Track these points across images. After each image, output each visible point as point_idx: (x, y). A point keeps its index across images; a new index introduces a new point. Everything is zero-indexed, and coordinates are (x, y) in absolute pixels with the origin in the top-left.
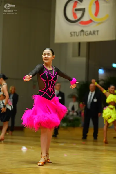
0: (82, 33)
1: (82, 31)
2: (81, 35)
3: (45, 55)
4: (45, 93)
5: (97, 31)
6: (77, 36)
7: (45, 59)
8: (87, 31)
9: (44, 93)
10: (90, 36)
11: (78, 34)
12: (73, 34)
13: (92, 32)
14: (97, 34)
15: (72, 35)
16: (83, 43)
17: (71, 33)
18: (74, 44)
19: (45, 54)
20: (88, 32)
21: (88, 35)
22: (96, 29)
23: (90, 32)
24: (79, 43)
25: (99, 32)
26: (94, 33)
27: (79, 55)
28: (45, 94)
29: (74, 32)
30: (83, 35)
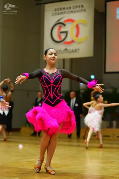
0: (66, 51)
1: (66, 49)
2: (65, 53)
5: (78, 49)
6: (62, 53)
8: (70, 50)
10: (73, 53)
12: (58, 52)
13: (74, 51)
14: (78, 52)
16: (67, 59)
18: (59, 60)
19: (51, 53)
20: (71, 51)
21: (71, 52)
22: (77, 48)
24: (64, 60)
25: (80, 51)
26: (75, 51)
29: (59, 51)
30: (67, 53)
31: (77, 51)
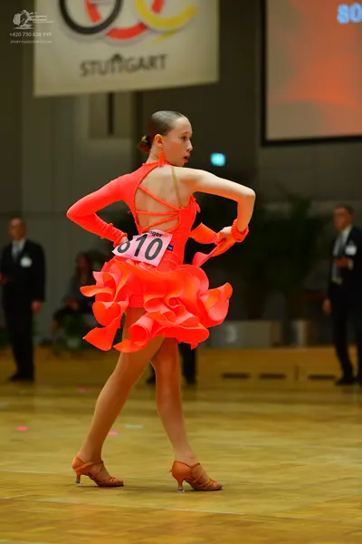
0: (117, 65)
1: (117, 58)
2: (113, 70)
5: (163, 57)
6: (103, 73)
8: (131, 59)
10: (142, 72)
11: (103, 68)
12: (88, 67)
13: (146, 62)
14: (163, 66)
15: (85, 73)
16: (122, 94)
17: (83, 65)
18: (93, 97)
20: (136, 62)
21: (135, 69)
22: (156, 52)
23: (141, 60)
24: (111, 96)
25: (168, 62)
26: (152, 61)
27: (111, 130)
29: (94, 63)
30: (120, 70)
31: (158, 63)
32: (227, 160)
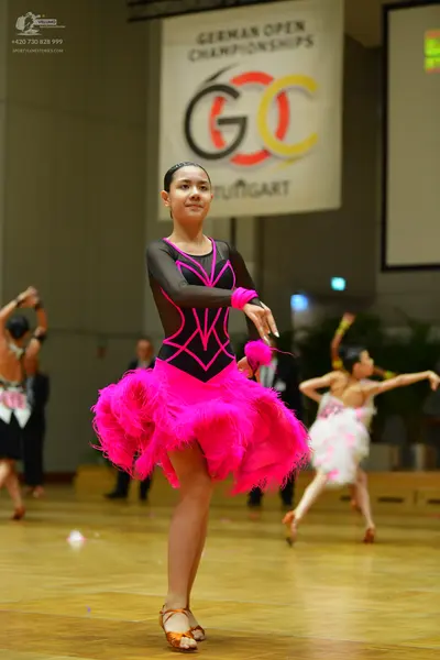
0: (241, 190)
1: (241, 183)
2: (237, 195)
3: (186, 185)
4: (183, 348)
5: (286, 183)
6: (226, 198)
7: (189, 202)
8: (254, 185)
9: (177, 349)
10: (265, 198)
11: (226, 193)
13: (270, 187)
14: (286, 192)
16: (245, 219)
20: (259, 188)
21: (258, 194)
22: (279, 178)
23: (265, 186)
24: (233, 221)
25: (291, 188)
26: (275, 188)
28: (184, 352)
29: (216, 189)
30: (244, 195)
31: (282, 189)
32: (347, 284)
